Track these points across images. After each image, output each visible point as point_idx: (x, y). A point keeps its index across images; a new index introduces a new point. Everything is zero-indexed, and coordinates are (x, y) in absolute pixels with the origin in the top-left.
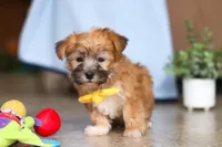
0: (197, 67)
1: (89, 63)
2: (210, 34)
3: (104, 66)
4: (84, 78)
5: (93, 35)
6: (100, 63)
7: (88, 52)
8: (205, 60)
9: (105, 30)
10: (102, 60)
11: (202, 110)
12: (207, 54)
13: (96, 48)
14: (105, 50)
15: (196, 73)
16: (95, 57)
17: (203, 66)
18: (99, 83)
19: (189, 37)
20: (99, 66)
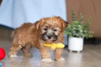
0: (74, 32)
1: (50, 32)
2: (82, 17)
3: (56, 33)
4: (47, 38)
5: (53, 19)
6: (55, 32)
7: (50, 26)
8: (79, 29)
9: (59, 17)
10: (55, 30)
11: (76, 52)
12: (79, 26)
13: (53, 25)
14: (57, 26)
15: (74, 34)
16: (53, 29)
17: (77, 31)
18: (54, 41)
19: (72, 17)
20: (54, 33)
